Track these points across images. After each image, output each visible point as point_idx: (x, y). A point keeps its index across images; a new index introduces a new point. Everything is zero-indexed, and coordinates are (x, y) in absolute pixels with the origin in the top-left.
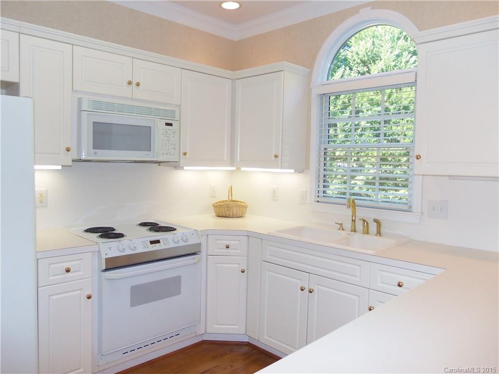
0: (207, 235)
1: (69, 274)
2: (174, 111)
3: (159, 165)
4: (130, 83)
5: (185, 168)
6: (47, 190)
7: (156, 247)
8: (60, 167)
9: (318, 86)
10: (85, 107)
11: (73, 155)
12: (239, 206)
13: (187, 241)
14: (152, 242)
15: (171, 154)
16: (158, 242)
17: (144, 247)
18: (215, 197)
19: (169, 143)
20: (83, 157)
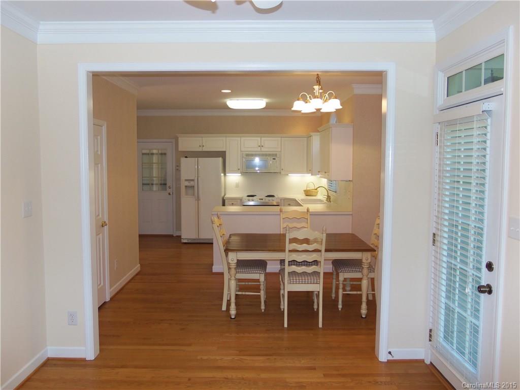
0: (284, 200)
2: (276, 154)
4: (259, 146)
11: (242, 171)
14: (260, 199)
16: (262, 199)
20: (244, 172)
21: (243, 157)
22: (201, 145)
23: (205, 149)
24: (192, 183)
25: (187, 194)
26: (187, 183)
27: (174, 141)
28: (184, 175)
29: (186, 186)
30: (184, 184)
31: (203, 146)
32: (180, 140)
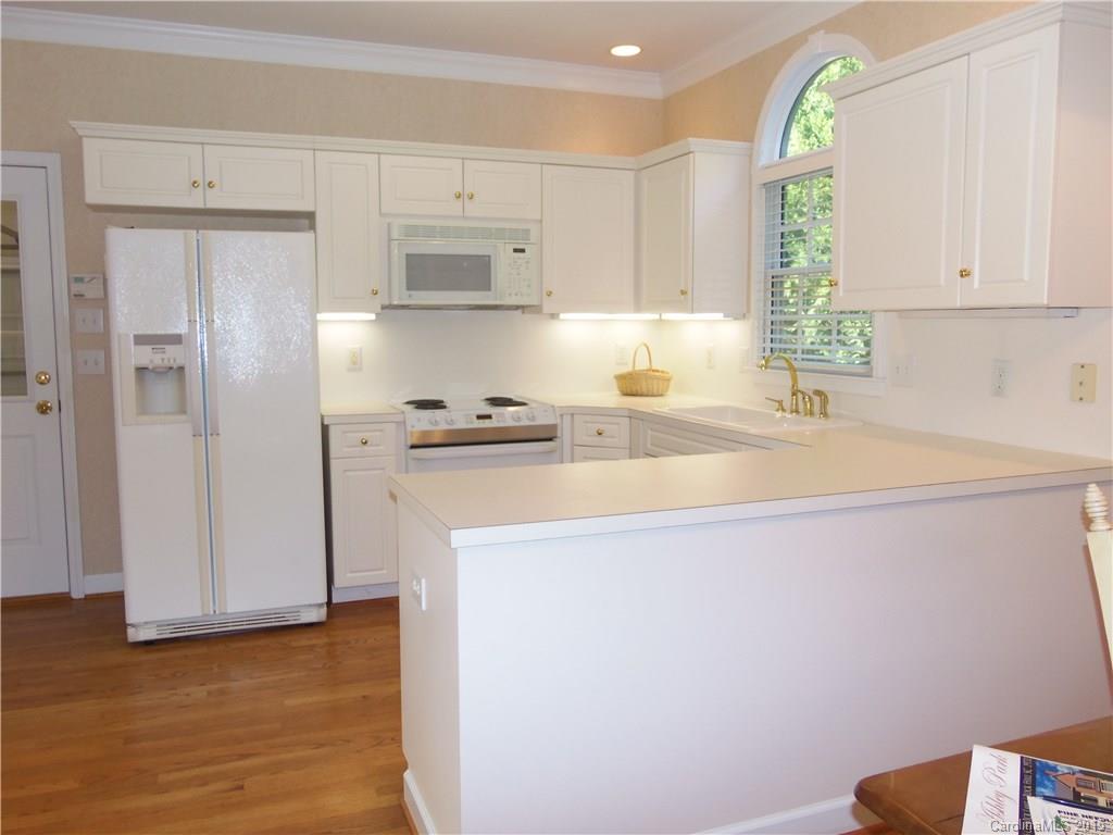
0: (572, 415)
1: (365, 448)
2: (528, 231)
3: (523, 313)
4: (458, 196)
5: (562, 316)
6: (361, 349)
7: (486, 424)
8: (372, 317)
10: (395, 235)
11: (383, 299)
12: (658, 378)
13: (533, 418)
14: (479, 417)
15: (523, 295)
16: (489, 417)
17: (468, 422)
20: (395, 303)
21: (390, 240)
22: (199, 179)
23: (216, 201)
24: (173, 354)
25: (144, 408)
26: (146, 356)
27: (53, 161)
28: (127, 317)
29: (141, 370)
30: (128, 357)
31: (211, 186)
32: (92, 150)
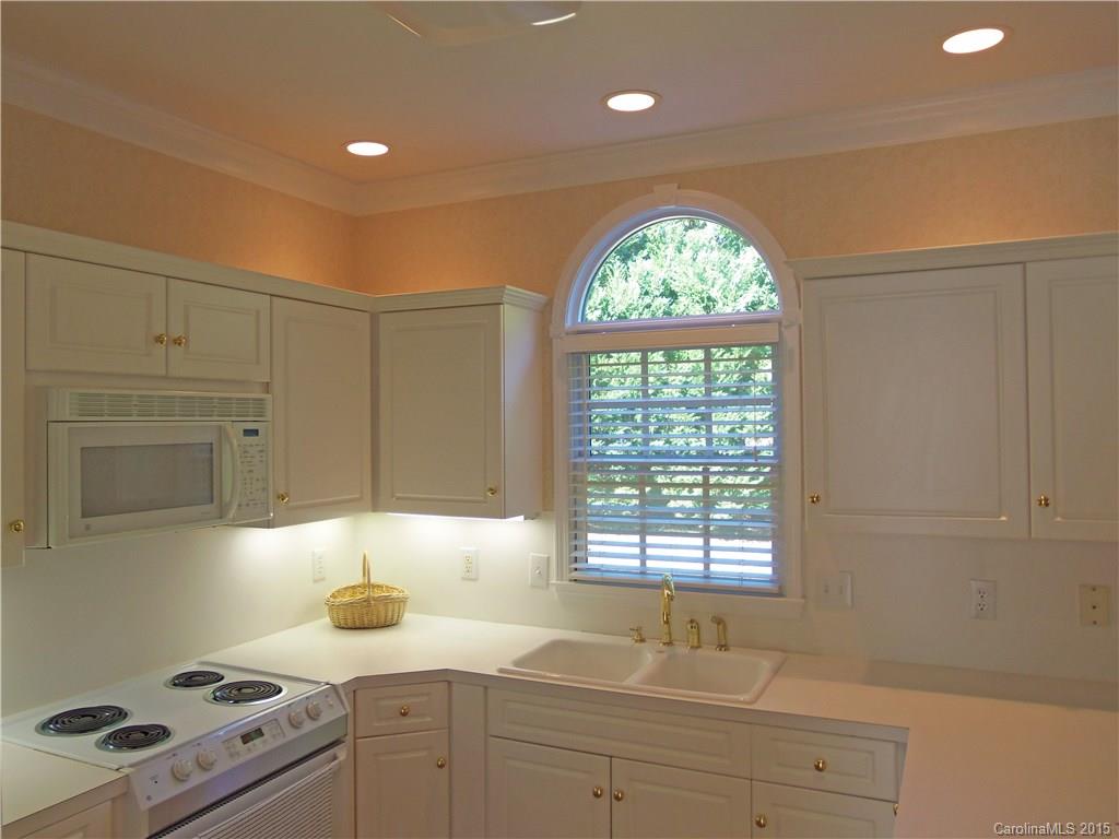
0: (356, 690)
2: (260, 401)
4: (161, 340)
7: (258, 748)
9: (567, 334)
10: (61, 412)
13: (319, 716)
14: (246, 738)
15: (256, 504)
16: (259, 732)
17: (231, 755)
18: (323, 579)
19: (251, 479)
